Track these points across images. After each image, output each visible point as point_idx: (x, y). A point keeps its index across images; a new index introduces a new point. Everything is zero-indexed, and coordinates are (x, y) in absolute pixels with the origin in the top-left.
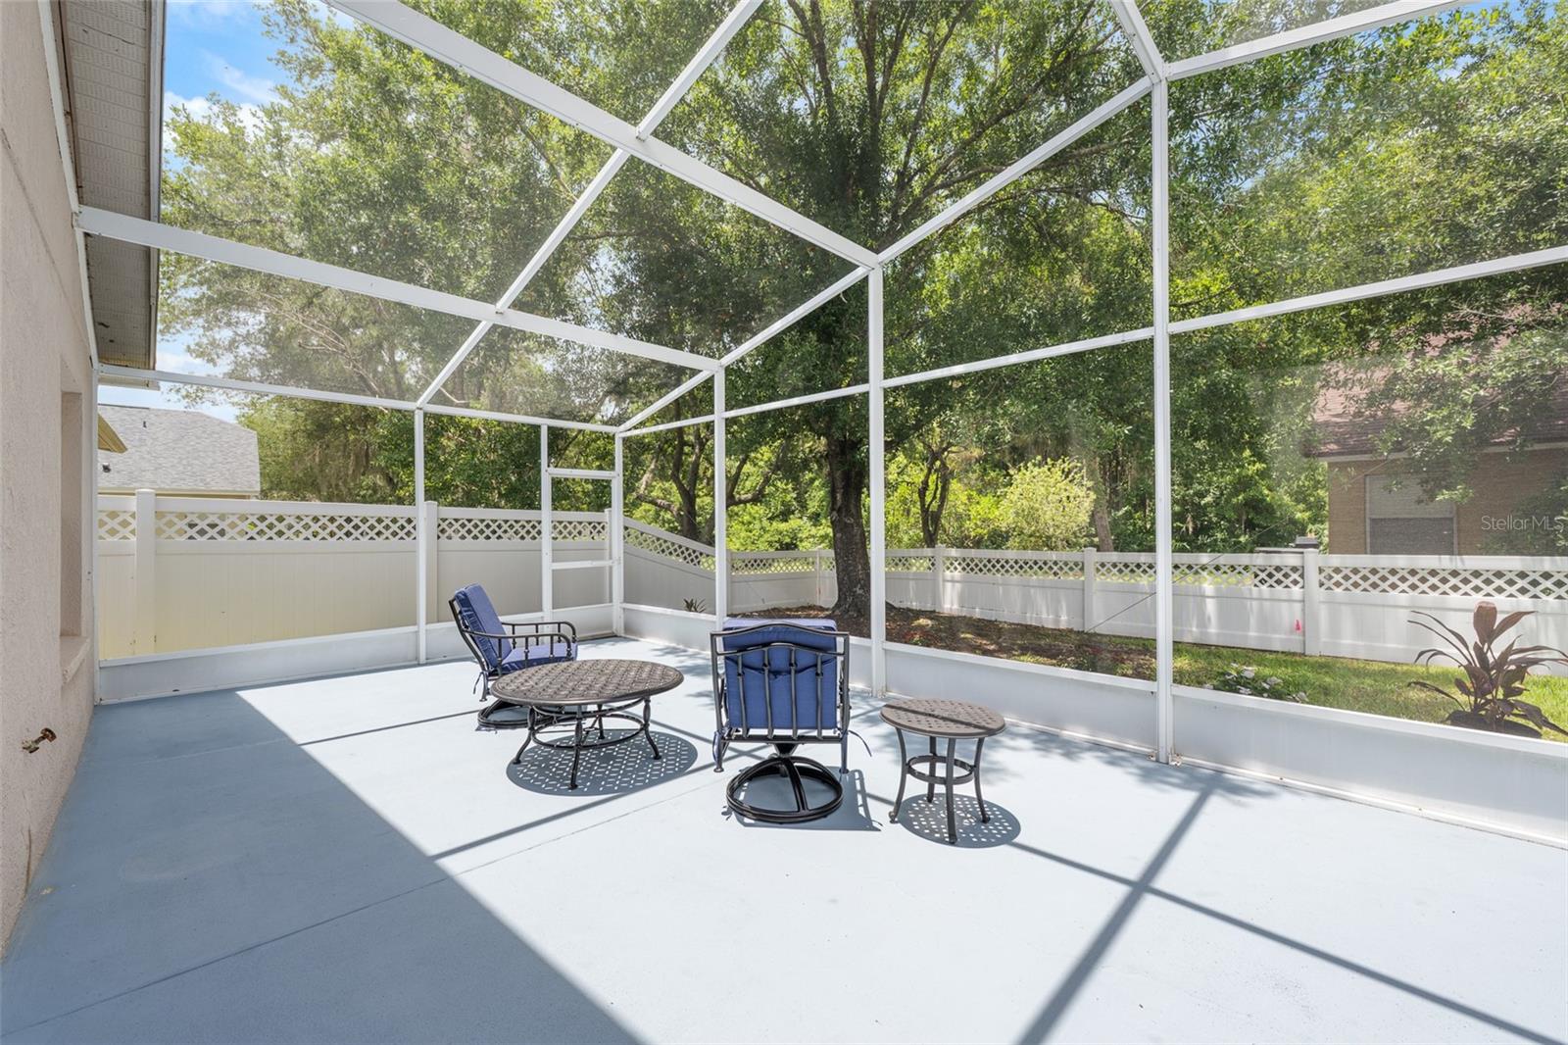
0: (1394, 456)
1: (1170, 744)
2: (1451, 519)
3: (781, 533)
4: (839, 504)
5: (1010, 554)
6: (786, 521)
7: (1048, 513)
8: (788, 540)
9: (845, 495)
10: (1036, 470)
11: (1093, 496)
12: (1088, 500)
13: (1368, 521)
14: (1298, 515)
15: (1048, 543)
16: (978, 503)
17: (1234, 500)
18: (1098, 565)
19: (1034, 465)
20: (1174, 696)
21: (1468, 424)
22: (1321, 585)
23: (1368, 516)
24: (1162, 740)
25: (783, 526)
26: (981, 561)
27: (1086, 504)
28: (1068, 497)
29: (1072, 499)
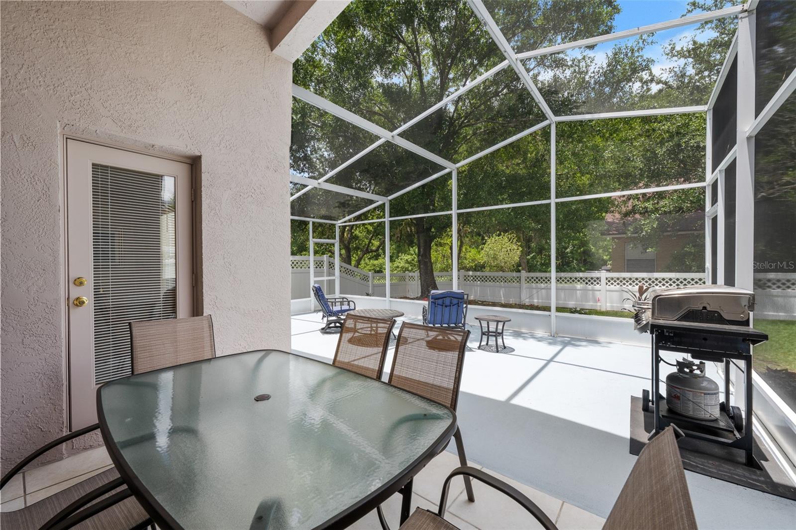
0: (633, 235)
1: (555, 331)
2: (654, 260)
3: (374, 265)
4: (422, 253)
5: (487, 273)
6: (377, 260)
7: (501, 256)
8: (378, 269)
9: (424, 250)
10: (497, 238)
11: (521, 249)
12: (519, 251)
13: (626, 260)
14: (605, 257)
15: (502, 269)
16: (470, 252)
17: (579, 251)
18: (526, 278)
19: (496, 235)
20: (556, 316)
21: (655, 226)
22: (607, 284)
23: (626, 258)
24: (552, 330)
25: (376, 262)
26: (483, 277)
27: (518, 253)
28: (510, 250)
29: (512, 250)
